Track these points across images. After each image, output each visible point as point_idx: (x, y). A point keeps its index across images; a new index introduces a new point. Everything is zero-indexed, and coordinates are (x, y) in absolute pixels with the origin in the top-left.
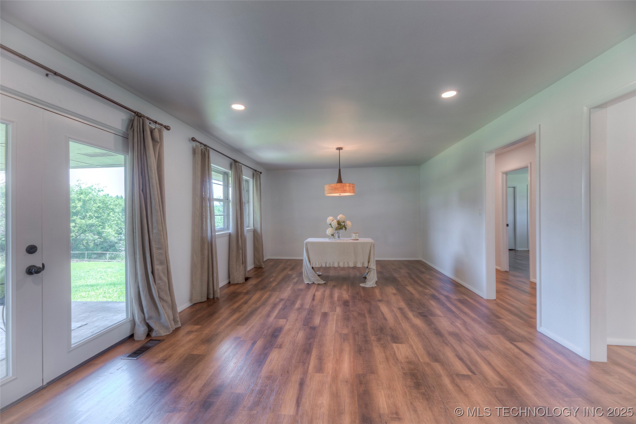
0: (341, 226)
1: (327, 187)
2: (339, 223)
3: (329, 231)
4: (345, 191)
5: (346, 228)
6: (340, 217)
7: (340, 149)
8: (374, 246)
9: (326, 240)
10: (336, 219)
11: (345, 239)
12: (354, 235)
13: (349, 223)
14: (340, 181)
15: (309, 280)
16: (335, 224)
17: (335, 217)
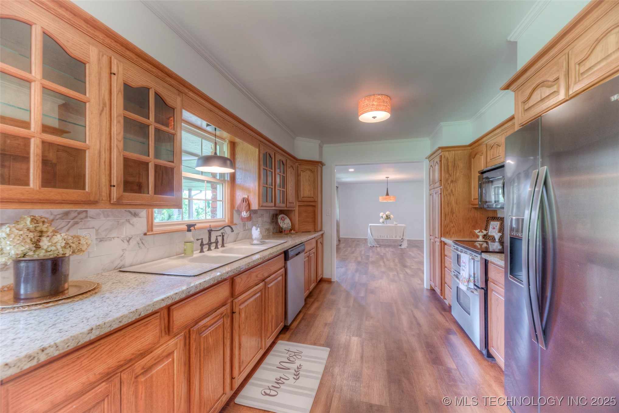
0: (388, 217)
1: (380, 198)
2: (387, 216)
3: (381, 220)
4: (391, 200)
5: (390, 219)
6: (387, 213)
7: (387, 177)
8: (406, 227)
9: (380, 225)
10: (385, 214)
11: (389, 224)
12: (395, 222)
13: (392, 216)
14: (387, 194)
15: (371, 244)
16: (384, 216)
17: (385, 213)
